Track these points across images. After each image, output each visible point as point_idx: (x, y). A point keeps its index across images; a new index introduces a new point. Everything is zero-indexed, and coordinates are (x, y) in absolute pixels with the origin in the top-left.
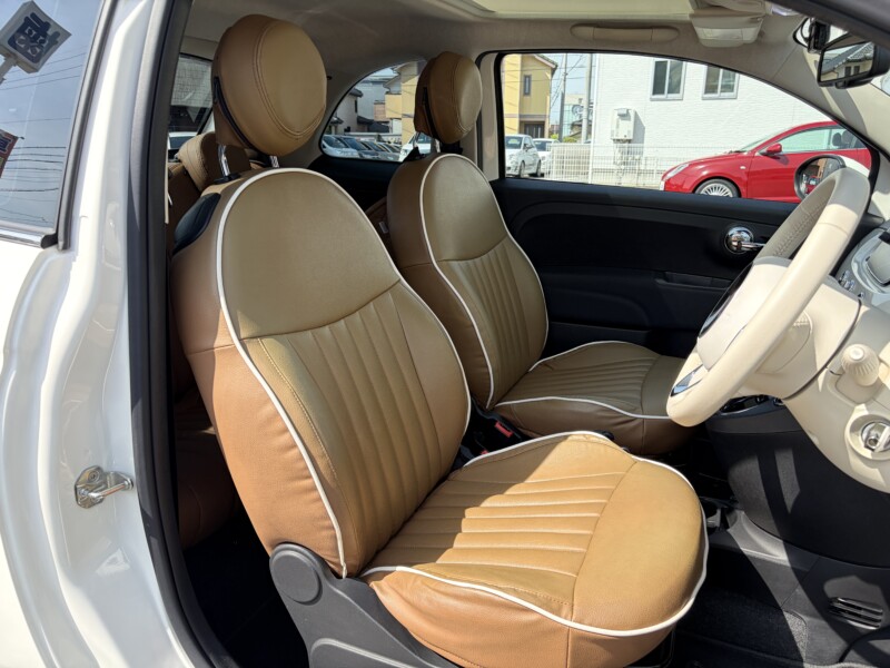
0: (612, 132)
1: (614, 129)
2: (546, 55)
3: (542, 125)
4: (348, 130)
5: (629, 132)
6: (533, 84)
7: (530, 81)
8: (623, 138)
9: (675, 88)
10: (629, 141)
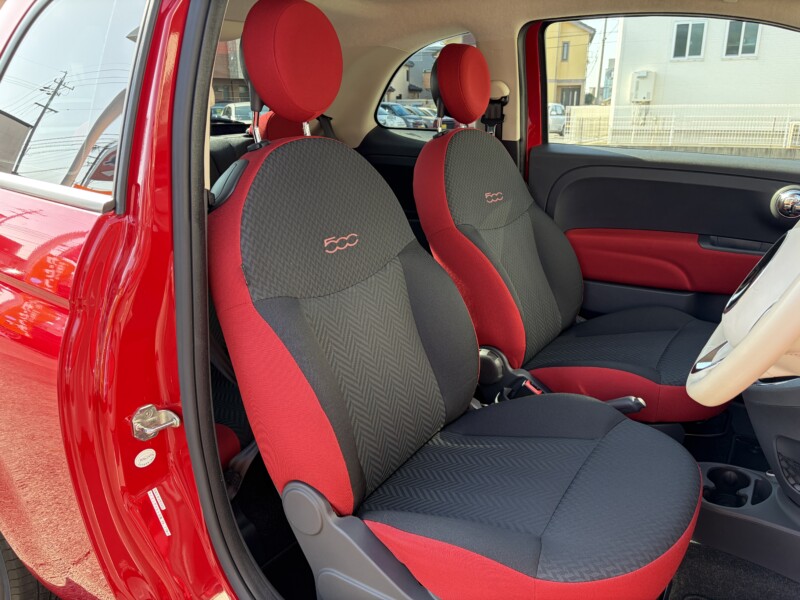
0: (631, 94)
1: (634, 91)
2: (584, 21)
3: (578, 89)
4: (399, 97)
5: (648, 94)
6: (571, 48)
7: (568, 46)
8: (641, 99)
9: (696, 50)
10: (648, 103)
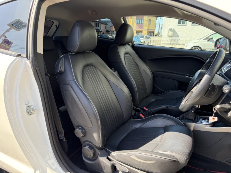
1: (168, 33)
3: (153, 32)
5: (172, 34)
6: (151, 21)
